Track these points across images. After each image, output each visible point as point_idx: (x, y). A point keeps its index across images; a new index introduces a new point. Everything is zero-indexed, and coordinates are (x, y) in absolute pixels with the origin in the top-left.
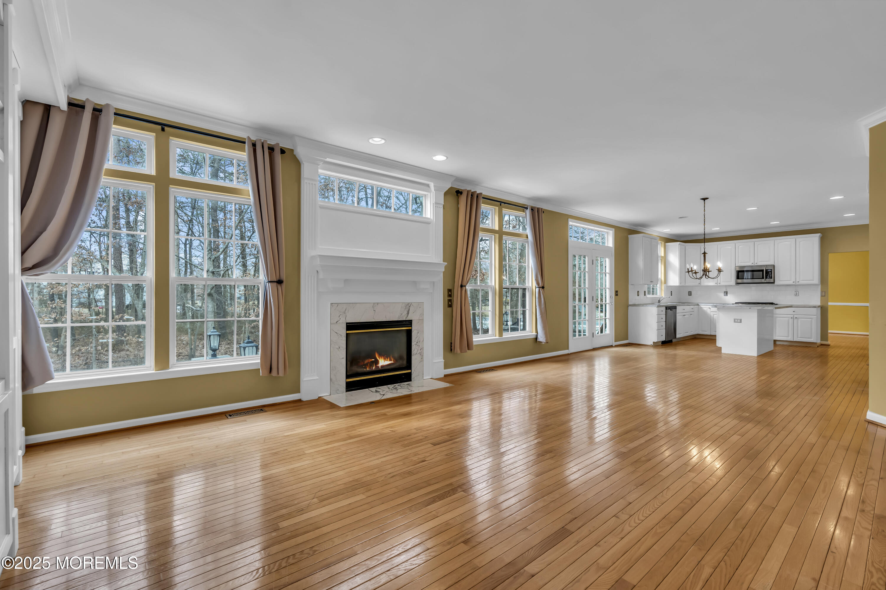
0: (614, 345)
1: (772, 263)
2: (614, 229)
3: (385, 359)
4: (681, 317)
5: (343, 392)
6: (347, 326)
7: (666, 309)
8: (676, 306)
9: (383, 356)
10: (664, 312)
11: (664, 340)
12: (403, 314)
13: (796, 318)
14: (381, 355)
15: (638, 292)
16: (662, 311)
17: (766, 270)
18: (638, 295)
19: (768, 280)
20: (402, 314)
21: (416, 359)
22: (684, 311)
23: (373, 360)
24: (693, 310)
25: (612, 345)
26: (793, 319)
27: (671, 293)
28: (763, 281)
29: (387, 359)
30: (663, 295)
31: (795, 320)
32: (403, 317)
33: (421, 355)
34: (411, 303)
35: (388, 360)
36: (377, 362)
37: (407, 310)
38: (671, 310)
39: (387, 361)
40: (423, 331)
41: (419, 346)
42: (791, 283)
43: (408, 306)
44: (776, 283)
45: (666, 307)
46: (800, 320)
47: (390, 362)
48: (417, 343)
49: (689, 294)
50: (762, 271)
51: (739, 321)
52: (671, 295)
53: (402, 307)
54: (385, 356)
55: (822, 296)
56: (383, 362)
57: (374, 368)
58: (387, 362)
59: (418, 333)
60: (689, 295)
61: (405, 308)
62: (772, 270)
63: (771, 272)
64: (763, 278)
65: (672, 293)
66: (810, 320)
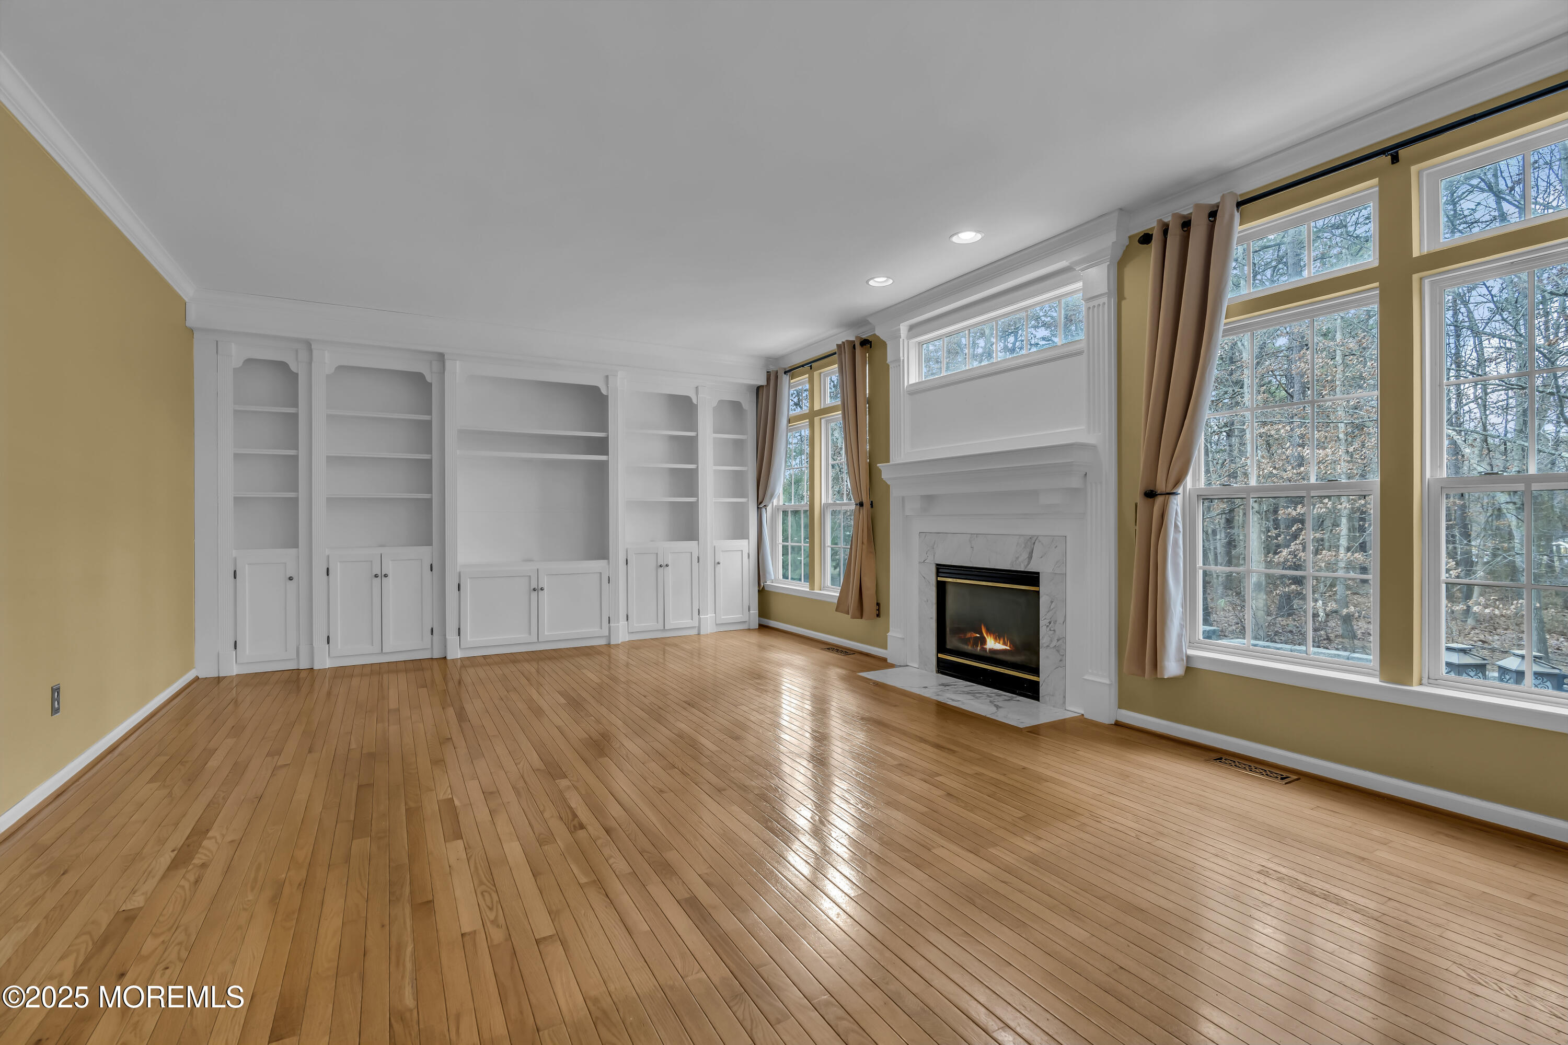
3: (995, 639)
5: (932, 672)
6: (938, 570)
9: (994, 634)
12: (1021, 559)
14: (989, 631)
20: (1017, 558)
21: (1047, 657)
23: (978, 635)
29: (999, 639)
32: (1020, 565)
33: (1058, 651)
34: (1038, 536)
35: (1001, 642)
36: (984, 641)
37: (1028, 550)
39: (999, 643)
40: (1065, 601)
41: (1054, 631)
43: (1031, 542)
47: (1004, 647)
48: (1050, 623)
53: (1018, 544)
54: (998, 637)
56: (992, 644)
57: (979, 648)
58: (999, 646)
59: (1052, 602)
61: (1023, 545)
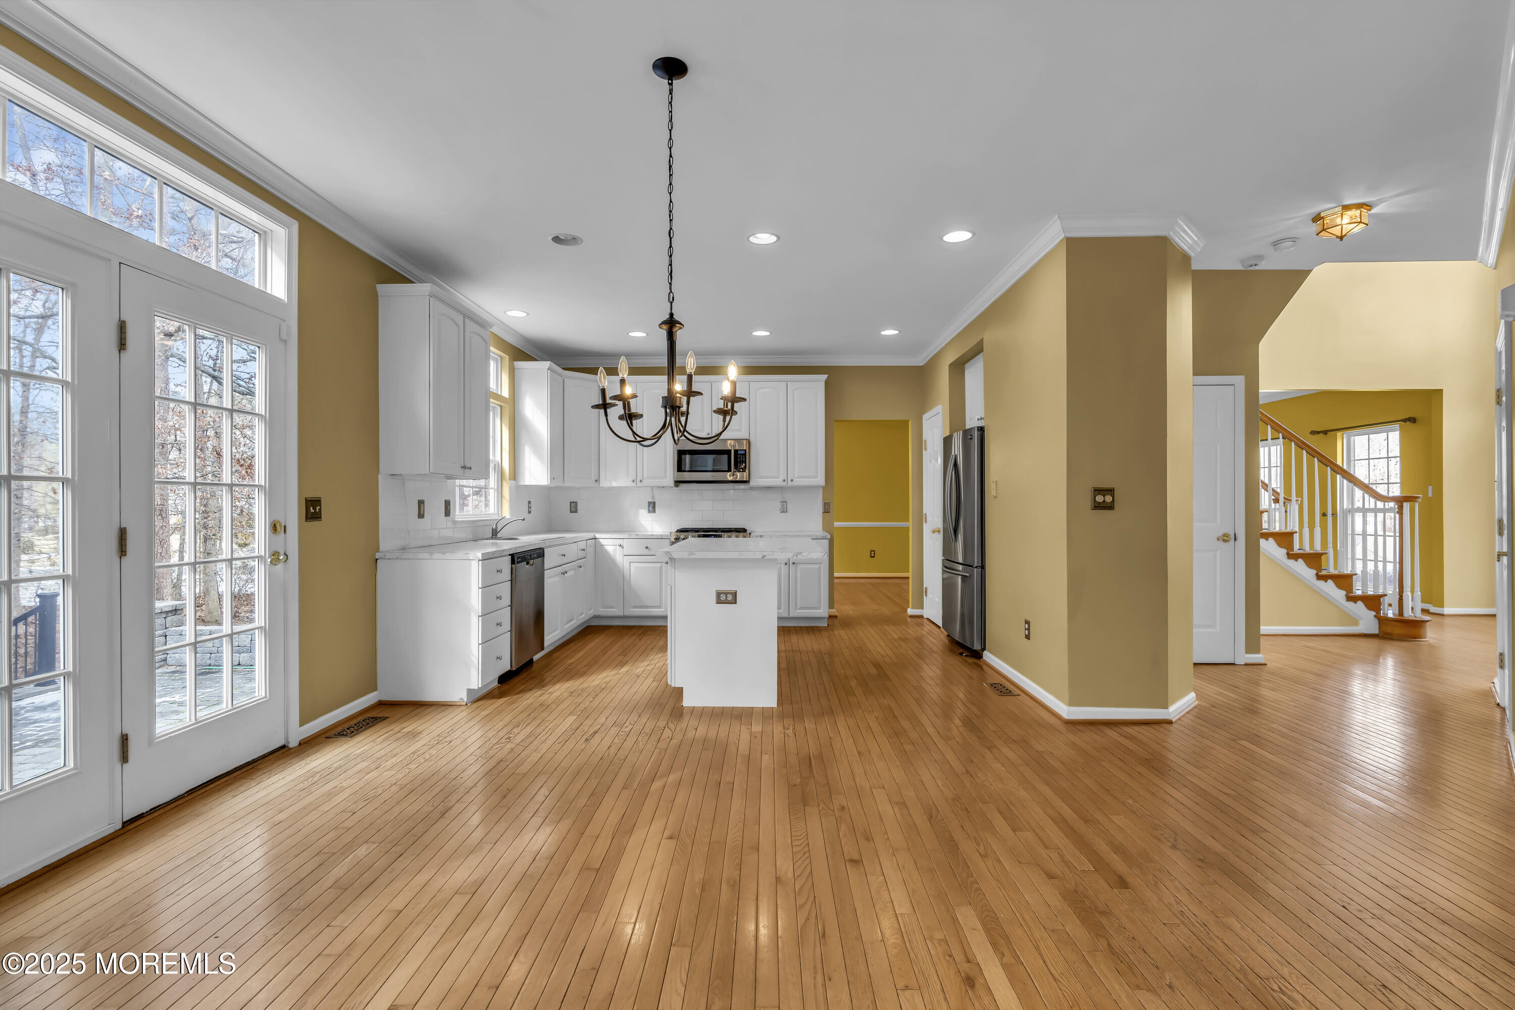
0: (293, 743)
1: (747, 437)
2: (295, 226)
4: (557, 579)
7: (513, 562)
8: (542, 549)
10: (506, 575)
11: (508, 668)
13: (794, 563)
15: (421, 503)
16: (499, 571)
17: (736, 451)
18: (421, 515)
19: (739, 476)
22: (565, 560)
24: (582, 554)
25: (283, 747)
26: (787, 566)
27: (530, 507)
28: (729, 476)
30: (507, 513)
31: (792, 567)
38: (528, 563)
42: (778, 482)
44: (752, 483)
45: (512, 555)
46: (800, 567)
49: (573, 509)
50: (728, 452)
51: (730, 597)
52: (530, 512)
55: (824, 512)
60: (571, 512)
62: (746, 450)
63: (745, 454)
64: (729, 470)
65: (532, 505)
66: (817, 566)
